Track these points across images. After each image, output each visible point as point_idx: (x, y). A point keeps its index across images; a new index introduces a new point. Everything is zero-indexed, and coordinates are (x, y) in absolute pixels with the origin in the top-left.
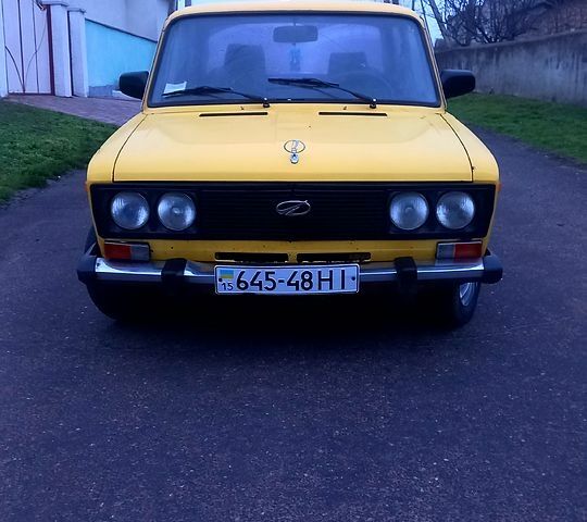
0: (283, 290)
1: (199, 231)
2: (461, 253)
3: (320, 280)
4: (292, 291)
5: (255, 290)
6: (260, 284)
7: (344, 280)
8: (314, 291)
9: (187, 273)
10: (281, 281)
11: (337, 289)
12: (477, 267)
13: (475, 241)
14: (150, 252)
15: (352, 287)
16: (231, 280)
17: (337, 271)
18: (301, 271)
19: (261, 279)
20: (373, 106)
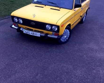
0: (31, 34)
1: (23, 24)
5: (28, 33)
7: (38, 35)
8: (34, 35)
9: (21, 29)
10: (30, 33)
11: (37, 36)
12: (56, 37)
13: (58, 33)
14: (18, 25)
15: (39, 36)
16: (25, 31)
17: (37, 33)
18: (33, 32)
19: (28, 32)
20: (60, 8)
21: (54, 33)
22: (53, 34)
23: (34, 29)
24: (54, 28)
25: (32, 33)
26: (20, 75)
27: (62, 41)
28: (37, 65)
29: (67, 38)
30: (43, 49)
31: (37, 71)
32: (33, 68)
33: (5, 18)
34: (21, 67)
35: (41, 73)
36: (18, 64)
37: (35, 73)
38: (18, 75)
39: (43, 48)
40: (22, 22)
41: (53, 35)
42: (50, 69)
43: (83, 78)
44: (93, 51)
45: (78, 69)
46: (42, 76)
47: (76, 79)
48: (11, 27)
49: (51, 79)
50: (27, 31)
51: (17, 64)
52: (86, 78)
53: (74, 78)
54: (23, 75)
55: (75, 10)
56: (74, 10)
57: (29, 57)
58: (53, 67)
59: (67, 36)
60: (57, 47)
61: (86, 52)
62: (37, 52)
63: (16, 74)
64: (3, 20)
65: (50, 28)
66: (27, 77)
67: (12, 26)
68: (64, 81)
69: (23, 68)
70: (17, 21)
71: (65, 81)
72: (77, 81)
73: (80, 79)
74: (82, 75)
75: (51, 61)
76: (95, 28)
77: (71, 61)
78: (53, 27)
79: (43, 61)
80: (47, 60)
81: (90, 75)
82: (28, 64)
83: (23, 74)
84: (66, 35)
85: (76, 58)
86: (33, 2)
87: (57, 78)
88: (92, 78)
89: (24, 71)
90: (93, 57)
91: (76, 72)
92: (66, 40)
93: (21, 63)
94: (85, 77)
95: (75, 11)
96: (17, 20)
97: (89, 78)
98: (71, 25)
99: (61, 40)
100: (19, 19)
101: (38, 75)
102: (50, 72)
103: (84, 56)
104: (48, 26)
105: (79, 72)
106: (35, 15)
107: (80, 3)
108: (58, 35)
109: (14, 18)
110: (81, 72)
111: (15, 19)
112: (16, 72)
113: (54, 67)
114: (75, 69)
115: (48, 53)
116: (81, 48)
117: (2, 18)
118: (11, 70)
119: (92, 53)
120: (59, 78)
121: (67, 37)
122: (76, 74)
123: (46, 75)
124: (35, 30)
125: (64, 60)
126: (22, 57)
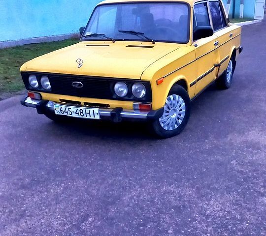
0: (74, 115)
2: (143, 108)
3: (86, 113)
4: (77, 116)
5: (65, 114)
6: (67, 112)
7: (94, 114)
8: (84, 117)
9: (48, 105)
10: (73, 112)
11: (92, 117)
12: (145, 115)
13: (148, 104)
14: (41, 96)
15: (97, 117)
16: (58, 109)
17: (91, 110)
18: (79, 109)
19: (67, 110)
20: (154, 43)
21: (138, 103)
22: (136, 108)
23: (83, 100)
24: (136, 90)
25: (78, 112)
26: (33, 223)
27: (166, 128)
28: (88, 194)
29: (180, 121)
30: (111, 152)
31: (86, 209)
32: (76, 201)
33: (17, 93)
34: (41, 200)
35: (96, 214)
36: (33, 195)
37: (78, 214)
38: (26, 222)
39: (110, 150)
40: (50, 86)
41: (135, 110)
42: (125, 201)
43: (227, 219)
44: (259, 149)
45: (213, 197)
46: (99, 222)
47: (204, 225)
48: (24, 104)
49: (125, 228)
50: (63, 108)
51: (30, 194)
52: (239, 220)
53: (199, 222)
54: (43, 221)
55: (196, 46)
56: (194, 44)
57: (68, 174)
58: (135, 195)
59: (180, 114)
60: (151, 145)
61: (236, 153)
62: (92, 161)
63: (23, 220)
64: (11, 98)
65: (125, 91)
66: (52, 227)
67: (26, 101)
68: (167, 231)
69: (44, 203)
70: (37, 85)
71: (169, 231)
72: (210, 229)
73: (217, 224)
74: (225, 211)
75: (130, 180)
76: (262, 97)
77: (191, 178)
78: (134, 87)
79: (106, 182)
80: (120, 178)
81: (249, 210)
82: (63, 193)
83: (43, 218)
84: (175, 110)
85: (207, 168)
86: (84, 38)
87: (144, 225)
88: (257, 220)
89: (46, 212)
90: (260, 164)
91: (208, 205)
92: (176, 126)
93: (41, 192)
94: (234, 218)
95: (196, 48)
96: (36, 82)
97: (246, 220)
98: (189, 84)
99: (161, 126)
100: (42, 79)
101: (87, 219)
102: (126, 209)
103: (232, 163)
104: (119, 87)
105: (215, 206)
106: (81, 62)
107: (210, 26)
108: (150, 109)
109: (30, 78)
110: (223, 204)
111: (32, 80)
112: (23, 215)
113: (138, 197)
114: (204, 196)
115: (125, 162)
116: (222, 144)
117: (10, 93)
118: (9, 211)
119: (256, 154)
120: (152, 224)
121: (178, 119)
122: (206, 210)
123: (112, 219)
124: (86, 104)
125: (170, 175)
126: (46, 176)
